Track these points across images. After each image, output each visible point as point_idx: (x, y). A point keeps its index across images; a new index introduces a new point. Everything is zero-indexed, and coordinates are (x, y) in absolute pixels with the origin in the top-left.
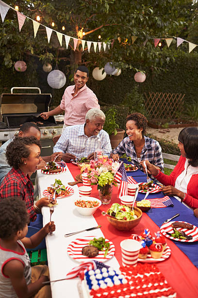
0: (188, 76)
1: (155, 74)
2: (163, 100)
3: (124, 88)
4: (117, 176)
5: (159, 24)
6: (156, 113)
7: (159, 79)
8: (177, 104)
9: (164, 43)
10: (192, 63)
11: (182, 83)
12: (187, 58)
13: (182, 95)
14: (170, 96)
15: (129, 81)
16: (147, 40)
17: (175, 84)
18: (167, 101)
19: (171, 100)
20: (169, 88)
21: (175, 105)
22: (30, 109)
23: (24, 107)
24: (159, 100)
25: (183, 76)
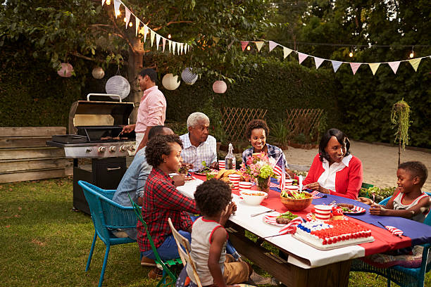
2: (241, 117)
5: (245, 25)
6: (232, 134)
9: (254, 47)
10: (273, 72)
11: (263, 96)
12: (267, 65)
13: (264, 111)
14: (249, 112)
17: (254, 97)
18: (246, 118)
19: (251, 118)
20: (248, 102)
22: (105, 120)
23: (100, 118)
24: (236, 117)
25: (263, 87)
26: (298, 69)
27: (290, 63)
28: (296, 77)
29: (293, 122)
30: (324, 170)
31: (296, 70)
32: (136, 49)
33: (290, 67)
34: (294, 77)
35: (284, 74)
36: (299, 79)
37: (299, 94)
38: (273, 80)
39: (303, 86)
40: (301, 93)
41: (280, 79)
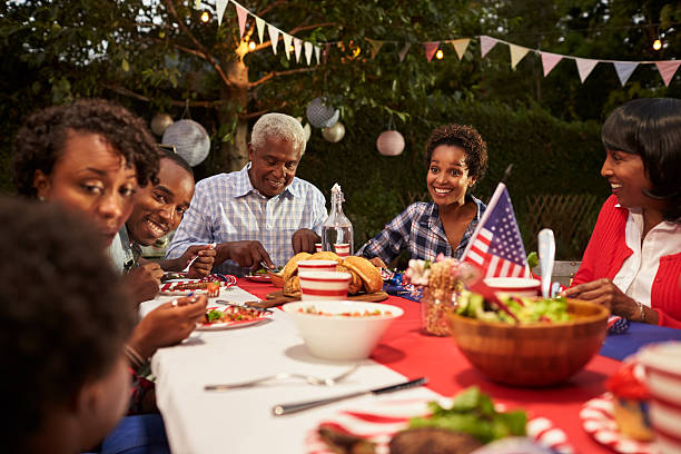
16: (406, 49)
26: (545, 123)
27: (531, 112)
28: (543, 137)
29: (540, 219)
30: (632, 252)
31: (542, 125)
32: (233, 80)
33: (531, 120)
34: (538, 137)
35: (520, 131)
36: (549, 141)
37: (549, 168)
38: (500, 143)
39: (555, 153)
40: (553, 166)
41: (512, 140)
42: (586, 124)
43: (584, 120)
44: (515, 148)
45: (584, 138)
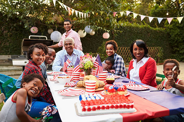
0: (134, 37)
1: (115, 36)
2: (121, 51)
3: (97, 45)
4: (95, 64)
5: (116, 5)
7: (118, 39)
8: (129, 53)
10: (136, 30)
11: (131, 41)
12: (133, 27)
14: (124, 49)
15: (100, 40)
16: (109, 13)
17: (127, 42)
18: (123, 52)
19: (125, 51)
20: (124, 44)
21: (128, 54)
25: (131, 37)
26: (148, 28)
27: (144, 26)
28: (147, 32)
33: (144, 28)
34: (146, 32)
35: (141, 31)
36: (149, 33)
37: (149, 40)
38: (136, 34)
39: (151, 36)
40: (150, 40)
41: (139, 33)
42: (159, 28)
43: (159, 27)
44: (140, 35)
45: (158, 32)
